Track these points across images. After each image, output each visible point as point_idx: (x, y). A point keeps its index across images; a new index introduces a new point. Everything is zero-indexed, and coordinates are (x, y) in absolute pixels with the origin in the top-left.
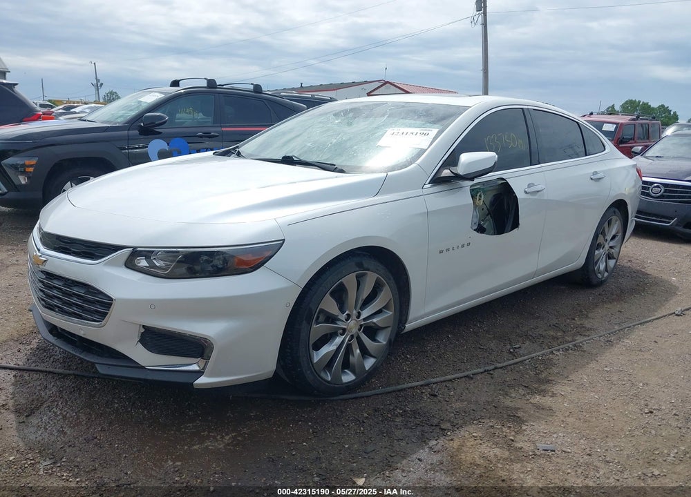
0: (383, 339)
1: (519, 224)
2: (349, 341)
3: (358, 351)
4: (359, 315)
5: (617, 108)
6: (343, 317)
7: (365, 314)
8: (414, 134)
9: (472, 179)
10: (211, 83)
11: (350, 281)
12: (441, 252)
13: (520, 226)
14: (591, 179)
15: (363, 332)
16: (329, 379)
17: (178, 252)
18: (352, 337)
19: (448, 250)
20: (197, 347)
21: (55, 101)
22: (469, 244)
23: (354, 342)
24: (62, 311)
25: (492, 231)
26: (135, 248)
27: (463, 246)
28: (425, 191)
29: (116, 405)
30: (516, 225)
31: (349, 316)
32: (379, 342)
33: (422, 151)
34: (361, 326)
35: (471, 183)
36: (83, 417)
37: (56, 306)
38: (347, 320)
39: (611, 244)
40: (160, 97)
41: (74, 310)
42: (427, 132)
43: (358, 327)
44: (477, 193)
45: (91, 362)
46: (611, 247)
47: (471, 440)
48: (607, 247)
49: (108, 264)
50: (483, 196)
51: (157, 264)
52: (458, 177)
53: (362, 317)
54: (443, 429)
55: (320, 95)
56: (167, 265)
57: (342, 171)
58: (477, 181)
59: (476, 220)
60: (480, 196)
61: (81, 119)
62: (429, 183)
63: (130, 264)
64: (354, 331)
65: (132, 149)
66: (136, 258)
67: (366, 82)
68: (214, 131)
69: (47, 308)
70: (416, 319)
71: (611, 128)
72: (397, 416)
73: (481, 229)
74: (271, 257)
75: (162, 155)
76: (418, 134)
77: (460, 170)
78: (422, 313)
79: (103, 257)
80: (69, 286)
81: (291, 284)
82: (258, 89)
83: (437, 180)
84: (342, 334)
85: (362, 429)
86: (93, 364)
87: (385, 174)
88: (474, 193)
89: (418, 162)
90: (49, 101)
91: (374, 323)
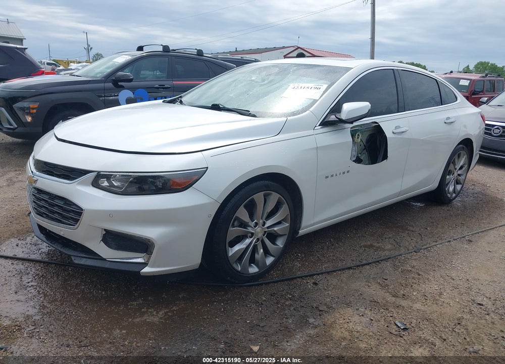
0: (280, 243)
1: (387, 157)
2: (255, 242)
3: (262, 251)
4: (264, 224)
5: (471, 68)
6: (252, 224)
7: (269, 223)
8: (310, 88)
9: (352, 123)
10: (166, 49)
11: (259, 197)
12: (327, 177)
13: (388, 158)
14: (445, 123)
15: (266, 237)
16: (240, 269)
17: (131, 176)
18: (258, 239)
19: (332, 176)
20: (143, 246)
21: (57, 60)
22: (348, 172)
23: (259, 243)
24: (48, 217)
25: (368, 162)
26: (99, 172)
27: (344, 173)
28: (316, 132)
29: (83, 287)
30: (385, 157)
31: (256, 224)
32: (277, 245)
33: (315, 101)
34: (265, 232)
35: (351, 125)
36: (58, 296)
37: (44, 213)
38: (255, 227)
39: (459, 172)
40: (128, 58)
41: (56, 216)
42: (319, 87)
43: (263, 233)
44: (357, 132)
45: (68, 255)
46: (459, 175)
47: (341, 319)
48: (456, 174)
49: (80, 184)
50: (360, 135)
51: (115, 184)
52: (341, 121)
53: (266, 226)
54: (320, 311)
55: (248, 57)
56: (123, 185)
57: (254, 116)
58: (355, 124)
59: (355, 153)
60: (358, 135)
61: (71, 75)
62: (319, 126)
63: (95, 184)
64: (260, 235)
65: (107, 97)
66: (100, 179)
67: (284, 48)
68: (167, 84)
69: (38, 214)
70: (307, 227)
71: (466, 83)
72: (287, 300)
73: (358, 161)
74: (197, 180)
75: (129, 101)
76: (313, 88)
77: (343, 116)
78: (312, 222)
79: (77, 178)
80: (53, 199)
81: (212, 200)
82: (200, 53)
83: (325, 123)
84: (251, 237)
85: (260, 309)
86: (69, 256)
87: (285, 119)
88: (353, 133)
89: (311, 109)
90: (54, 60)
91: (275, 231)
